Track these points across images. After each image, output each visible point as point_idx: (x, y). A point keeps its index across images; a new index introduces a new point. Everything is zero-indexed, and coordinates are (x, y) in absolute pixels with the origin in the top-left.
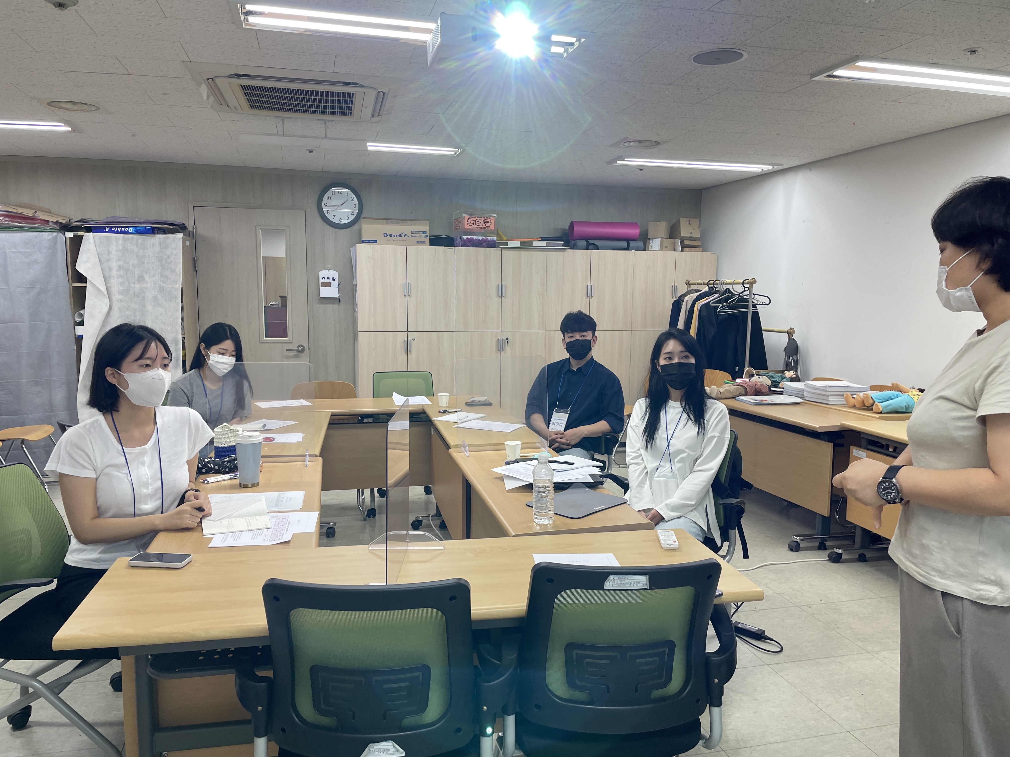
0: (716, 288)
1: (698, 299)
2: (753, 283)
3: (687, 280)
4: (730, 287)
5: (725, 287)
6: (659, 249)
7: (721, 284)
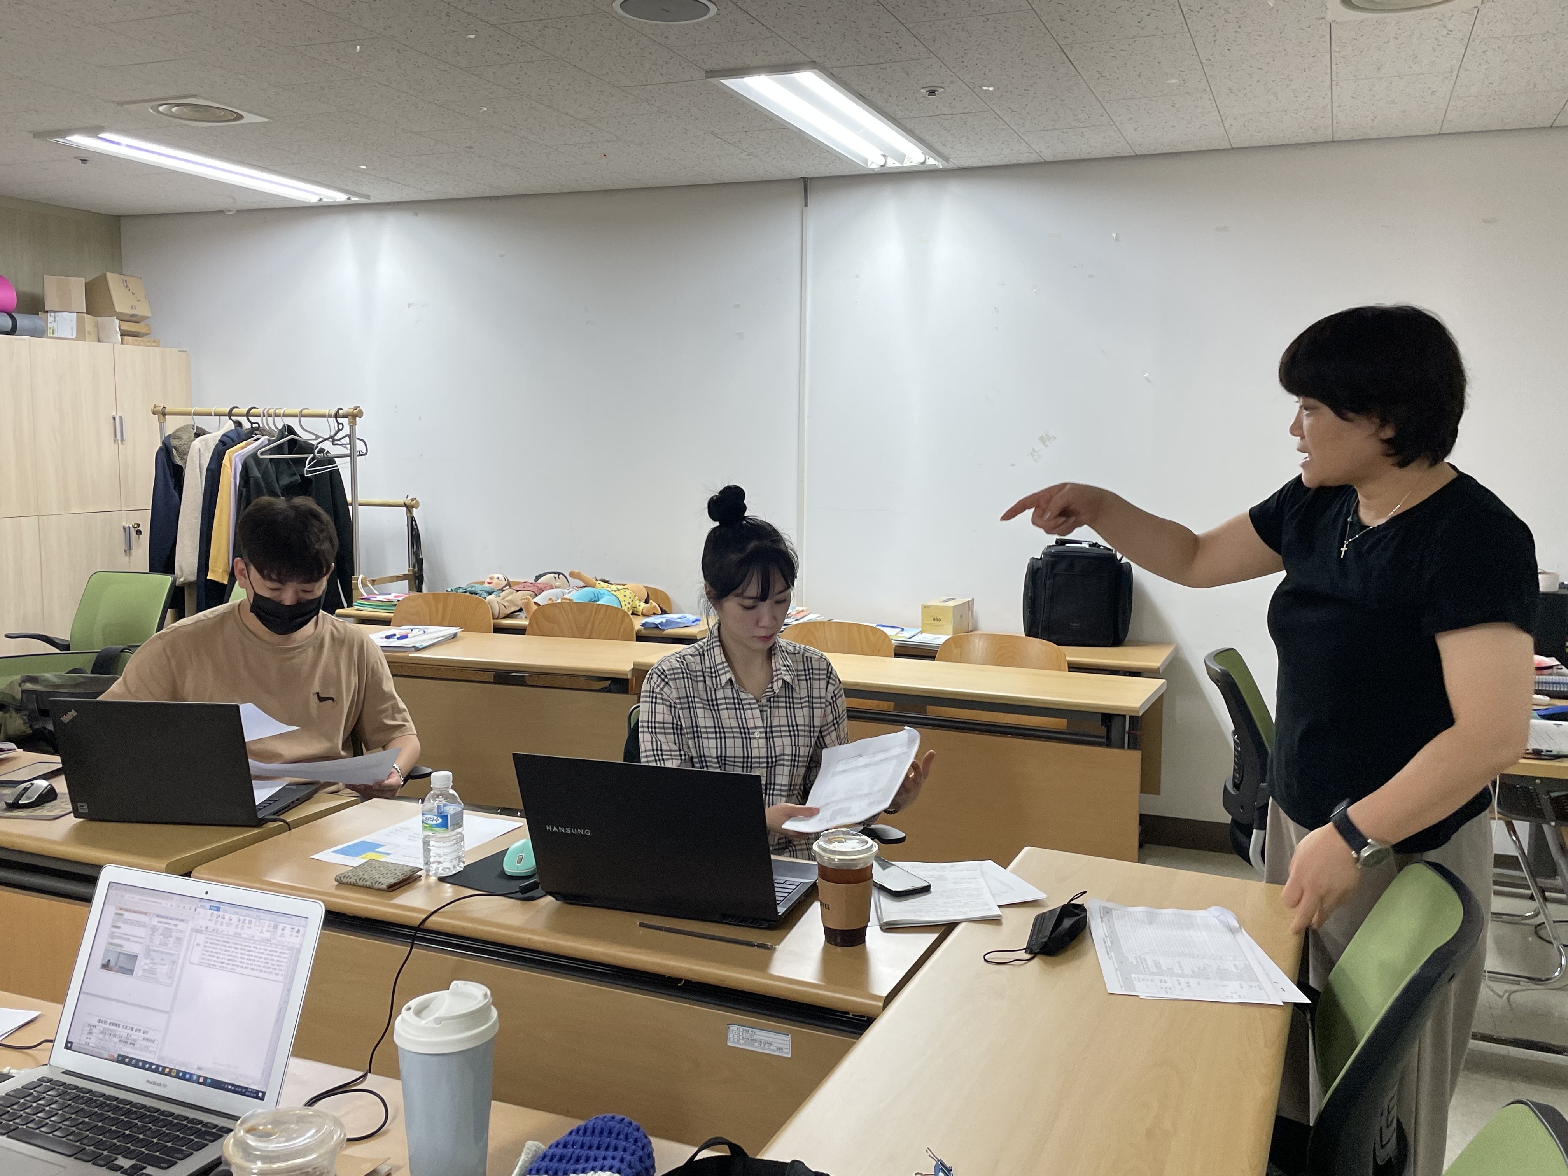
0: (252, 423)
1: (225, 444)
2: (354, 416)
3: (155, 406)
4: (290, 421)
5: (280, 423)
6: (75, 336)
7: (270, 415)
